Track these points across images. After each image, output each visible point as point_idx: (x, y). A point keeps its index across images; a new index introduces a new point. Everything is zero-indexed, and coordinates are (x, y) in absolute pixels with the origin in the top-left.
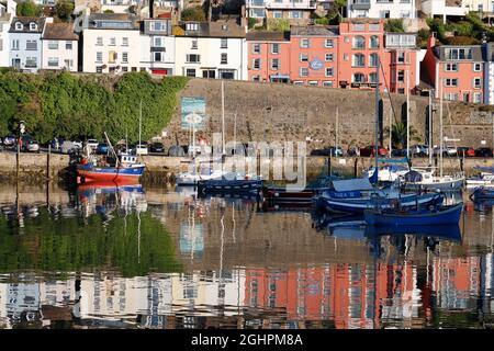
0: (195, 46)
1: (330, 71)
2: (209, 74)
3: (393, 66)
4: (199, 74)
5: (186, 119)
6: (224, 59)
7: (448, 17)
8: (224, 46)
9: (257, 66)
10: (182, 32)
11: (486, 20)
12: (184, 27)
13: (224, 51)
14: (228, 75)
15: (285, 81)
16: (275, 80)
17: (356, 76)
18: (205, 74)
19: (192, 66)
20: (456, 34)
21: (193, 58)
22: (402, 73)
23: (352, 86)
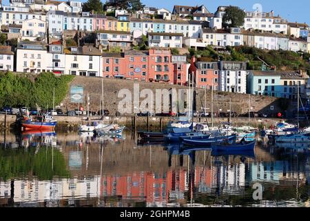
0: (75, 60)
1: (144, 74)
2: (82, 73)
3: (175, 71)
4: (78, 73)
5: (73, 97)
6: (91, 66)
7: (198, 47)
8: (91, 60)
9: (107, 70)
10: (69, 52)
11: (215, 49)
12: (70, 49)
13: (91, 62)
14: (93, 74)
15: (121, 78)
16: (116, 77)
17: (157, 76)
18: (81, 74)
19: (74, 69)
20: (202, 56)
21: (75, 66)
22: (180, 75)
23: (155, 81)
